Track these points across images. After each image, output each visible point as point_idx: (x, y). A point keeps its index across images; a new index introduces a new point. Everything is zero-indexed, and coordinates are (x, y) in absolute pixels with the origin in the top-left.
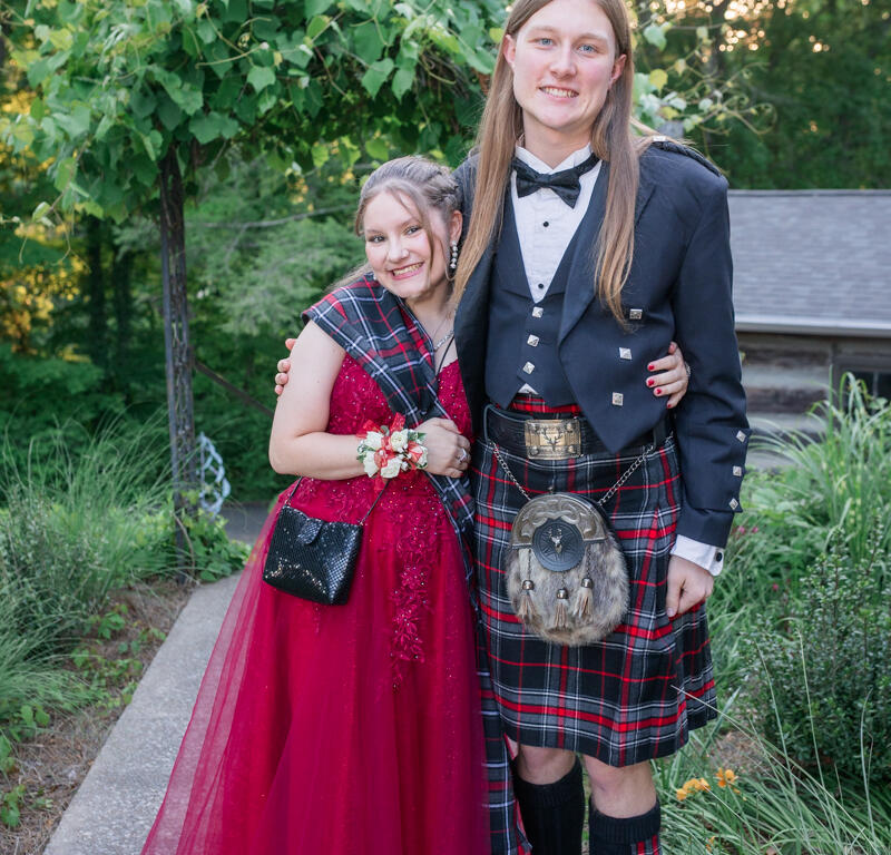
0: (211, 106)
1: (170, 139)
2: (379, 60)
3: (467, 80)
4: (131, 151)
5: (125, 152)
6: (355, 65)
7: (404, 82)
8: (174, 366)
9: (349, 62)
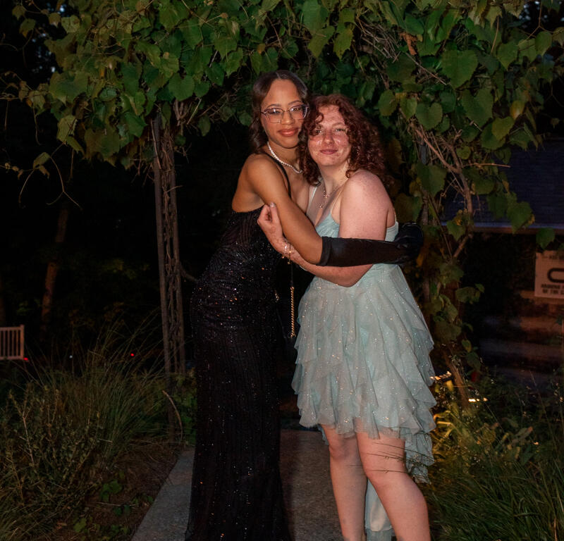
0: (186, 71)
1: (154, 98)
2: (323, 28)
3: (396, 43)
4: (121, 108)
5: (116, 109)
6: (303, 33)
7: (344, 44)
8: (165, 277)
9: (298, 32)
